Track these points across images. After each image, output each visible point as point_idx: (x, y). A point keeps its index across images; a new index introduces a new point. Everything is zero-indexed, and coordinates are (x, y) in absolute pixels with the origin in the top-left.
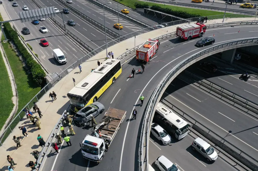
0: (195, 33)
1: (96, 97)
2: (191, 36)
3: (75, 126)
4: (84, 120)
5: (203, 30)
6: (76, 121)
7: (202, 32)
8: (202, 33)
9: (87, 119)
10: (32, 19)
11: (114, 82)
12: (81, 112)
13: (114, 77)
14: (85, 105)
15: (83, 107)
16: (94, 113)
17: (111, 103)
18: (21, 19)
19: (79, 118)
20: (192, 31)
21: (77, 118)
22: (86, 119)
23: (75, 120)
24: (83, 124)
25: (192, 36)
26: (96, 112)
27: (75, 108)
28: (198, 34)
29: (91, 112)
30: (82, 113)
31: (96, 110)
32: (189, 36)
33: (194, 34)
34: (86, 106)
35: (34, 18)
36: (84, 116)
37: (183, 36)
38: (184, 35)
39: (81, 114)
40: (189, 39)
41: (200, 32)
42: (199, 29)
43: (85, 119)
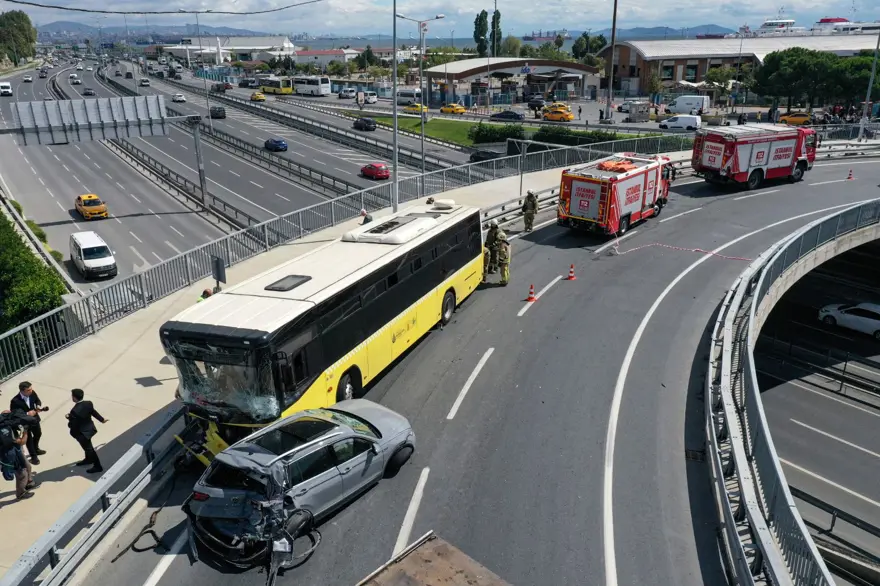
0: (778, 157)
1: (353, 373)
2: (761, 170)
3: (199, 564)
4: (267, 511)
5: (808, 151)
6: (207, 522)
7: (803, 157)
8: (804, 162)
9: (297, 503)
10: (69, 134)
11: (447, 315)
12: (251, 452)
13: (451, 291)
14: (283, 407)
15: (272, 419)
16: (349, 463)
17: (451, 416)
18: (21, 131)
19: (239, 494)
20: (764, 147)
21: (218, 492)
22: (289, 501)
23: (199, 510)
24: (261, 545)
25: (765, 169)
26: (362, 457)
27: (213, 429)
28: (786, 162)
29: (330, 458)
30: (256, 456)
31: (359, 445)
32: (755, 170)
33: (774, 164)
34: (291, 414)
35: (77, 130)
36: (270, 478)
37: (730, 163)
38: (736, 157)
39: (252, 465)
40: (752, 185)
41: (795, 159)
42: (792, 144)
43: (278, 502)
